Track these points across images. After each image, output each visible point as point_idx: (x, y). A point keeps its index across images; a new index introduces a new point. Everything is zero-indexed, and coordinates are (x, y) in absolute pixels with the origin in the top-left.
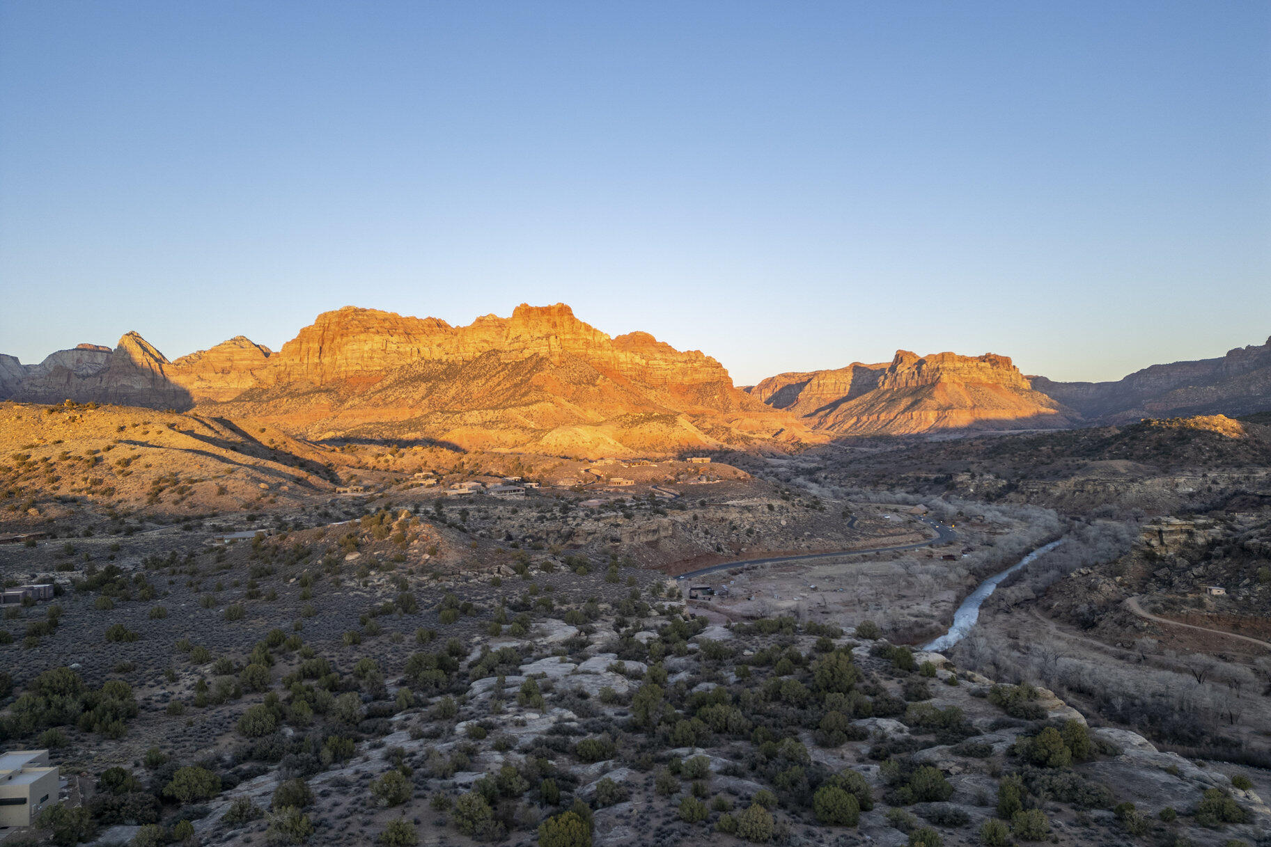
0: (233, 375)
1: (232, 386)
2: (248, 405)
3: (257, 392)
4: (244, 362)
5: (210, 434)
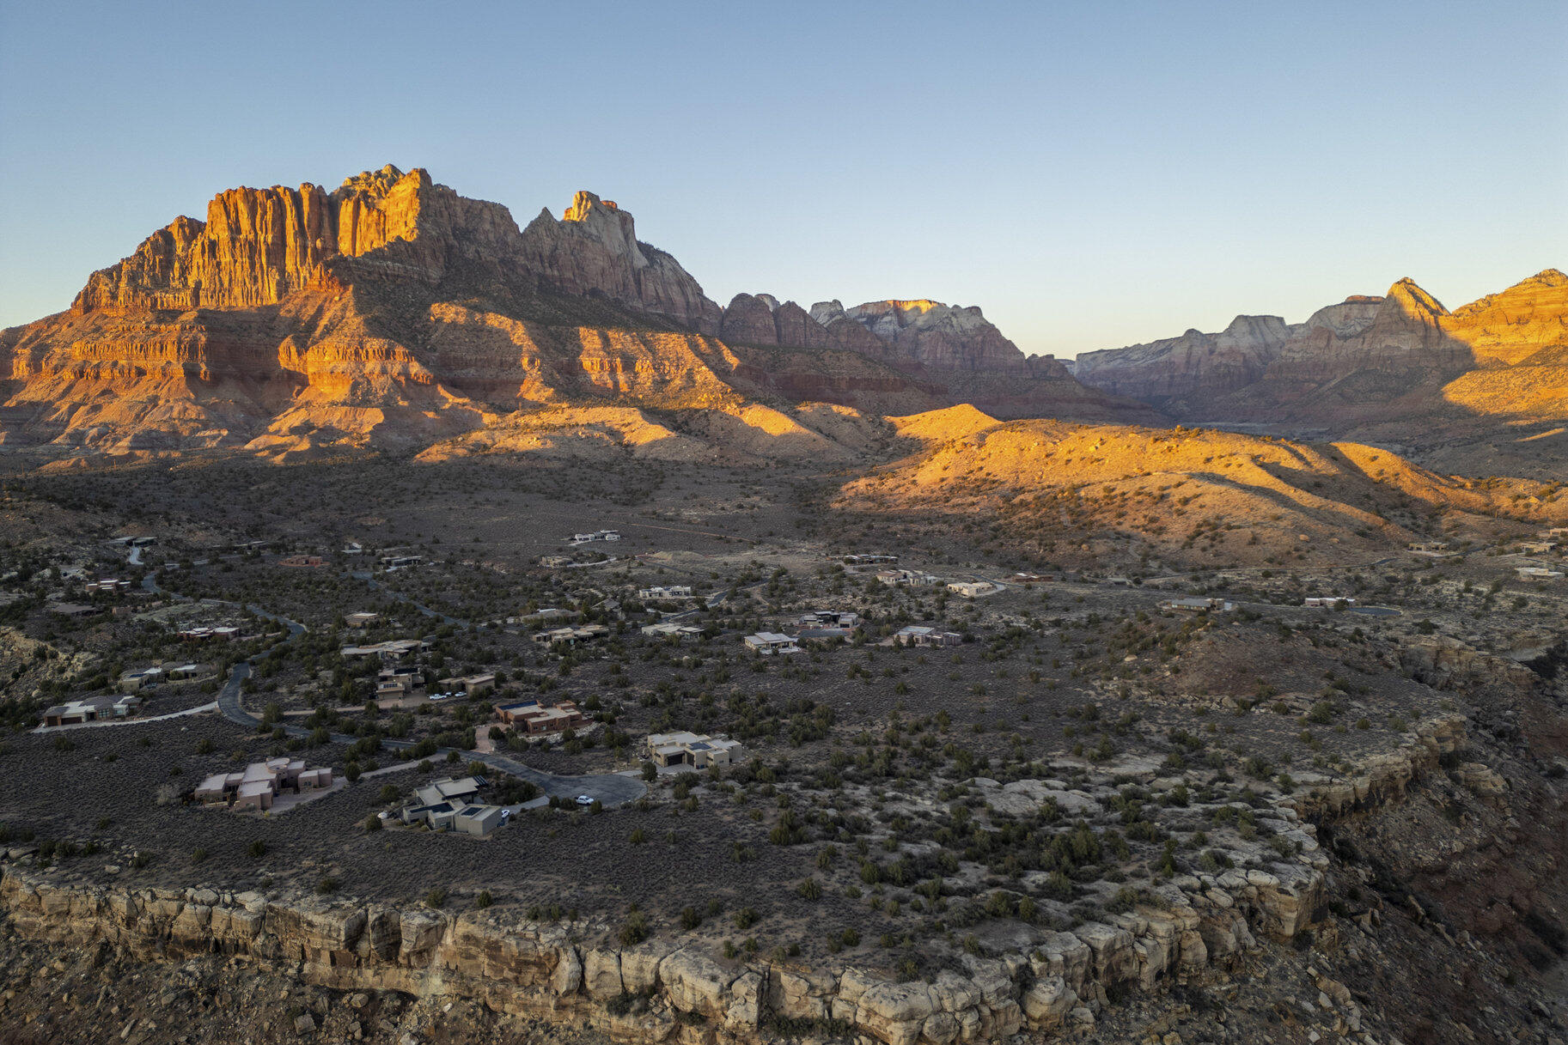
0: (1532, 325)
1: (1530, 340)
2: (1537, 371)
3: (1554, 351)
4: (1552, 306)
5: (1295, 465)
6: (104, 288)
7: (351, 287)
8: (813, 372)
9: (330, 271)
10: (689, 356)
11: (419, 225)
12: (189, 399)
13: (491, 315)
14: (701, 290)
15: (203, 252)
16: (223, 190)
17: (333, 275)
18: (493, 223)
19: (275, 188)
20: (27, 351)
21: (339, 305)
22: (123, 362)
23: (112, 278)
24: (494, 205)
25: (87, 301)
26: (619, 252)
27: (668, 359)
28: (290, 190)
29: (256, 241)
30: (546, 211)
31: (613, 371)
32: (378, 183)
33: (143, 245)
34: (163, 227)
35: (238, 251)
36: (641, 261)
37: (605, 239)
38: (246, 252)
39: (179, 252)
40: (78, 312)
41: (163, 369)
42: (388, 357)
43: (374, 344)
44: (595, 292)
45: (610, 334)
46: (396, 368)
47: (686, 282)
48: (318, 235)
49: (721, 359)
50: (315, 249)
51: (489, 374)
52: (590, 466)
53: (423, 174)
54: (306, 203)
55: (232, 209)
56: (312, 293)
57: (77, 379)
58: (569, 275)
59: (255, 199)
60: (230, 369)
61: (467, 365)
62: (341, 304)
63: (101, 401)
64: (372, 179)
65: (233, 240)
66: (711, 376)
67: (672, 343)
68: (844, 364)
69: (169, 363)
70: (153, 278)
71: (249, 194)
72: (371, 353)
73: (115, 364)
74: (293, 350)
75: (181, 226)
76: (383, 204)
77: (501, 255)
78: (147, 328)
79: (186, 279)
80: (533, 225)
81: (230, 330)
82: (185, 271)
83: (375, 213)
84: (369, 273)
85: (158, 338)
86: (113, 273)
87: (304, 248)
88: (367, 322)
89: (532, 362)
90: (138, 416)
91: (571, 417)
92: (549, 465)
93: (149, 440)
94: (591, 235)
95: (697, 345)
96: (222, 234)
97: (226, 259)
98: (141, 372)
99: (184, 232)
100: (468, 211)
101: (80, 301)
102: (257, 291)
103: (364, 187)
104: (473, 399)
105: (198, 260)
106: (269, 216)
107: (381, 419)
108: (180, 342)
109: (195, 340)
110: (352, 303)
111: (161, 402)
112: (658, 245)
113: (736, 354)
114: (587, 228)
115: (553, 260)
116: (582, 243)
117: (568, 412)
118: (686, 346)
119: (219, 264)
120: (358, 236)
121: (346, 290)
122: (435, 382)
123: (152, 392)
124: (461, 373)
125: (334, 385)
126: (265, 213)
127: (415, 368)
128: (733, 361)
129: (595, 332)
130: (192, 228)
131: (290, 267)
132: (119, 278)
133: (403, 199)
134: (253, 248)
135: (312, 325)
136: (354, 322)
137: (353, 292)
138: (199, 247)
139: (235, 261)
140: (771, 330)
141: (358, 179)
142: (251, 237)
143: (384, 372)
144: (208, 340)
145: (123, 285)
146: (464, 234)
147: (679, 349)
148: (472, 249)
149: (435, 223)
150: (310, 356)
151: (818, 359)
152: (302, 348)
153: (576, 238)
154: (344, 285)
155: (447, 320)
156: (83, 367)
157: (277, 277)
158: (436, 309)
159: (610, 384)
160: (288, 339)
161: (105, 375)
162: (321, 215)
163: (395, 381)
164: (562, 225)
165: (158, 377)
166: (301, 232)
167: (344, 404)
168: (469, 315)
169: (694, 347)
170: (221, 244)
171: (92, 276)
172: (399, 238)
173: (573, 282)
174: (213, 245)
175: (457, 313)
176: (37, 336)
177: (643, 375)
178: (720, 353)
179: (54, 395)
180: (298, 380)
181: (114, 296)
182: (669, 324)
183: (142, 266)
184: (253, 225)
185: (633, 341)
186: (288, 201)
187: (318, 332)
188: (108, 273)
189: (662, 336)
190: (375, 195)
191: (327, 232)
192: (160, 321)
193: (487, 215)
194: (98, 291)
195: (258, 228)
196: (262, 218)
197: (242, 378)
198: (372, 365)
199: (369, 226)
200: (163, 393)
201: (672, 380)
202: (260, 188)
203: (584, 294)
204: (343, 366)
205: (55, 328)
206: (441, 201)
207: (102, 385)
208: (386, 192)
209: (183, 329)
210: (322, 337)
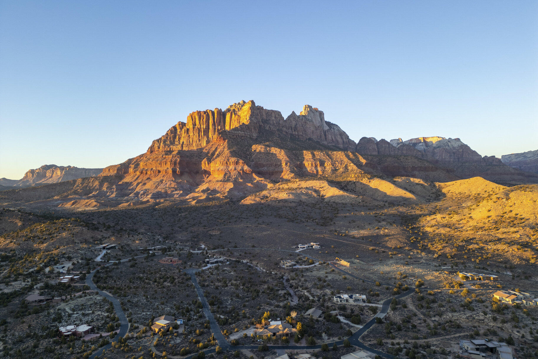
6: (156, 146)
7: (227, 141)
8: (396, 164)
9: (220, 135)
10: (346, 160)
11: (250, 119)
12: (172, 180)
13: (273, 148)
14: (348, 136)
15: (185, 132)
16: (191, 113)
17: (221, 137)
18: (275, 117)
19: (207, 110)
20: (133, 166)
21: (222, 147)
22: (154, 168)
23: (159, 142)
24: (276, 111)
25: (151, 150)
26: (319, 125)
27: (337, 161)
28: (211, 111)
29: (200, 128)
30: (293, 112)
31: (316, 166)
32: (238, 107)
33: (168, 131)
34: (174, 125)
35: (195, 131)
36: (326, 128)
37: (314, 121)
38: (197, 132)
39: (178, 133)
40: (149, 153)
41: (166, 170)
42: (237, 164)
43: (233, 159)
44: (310, 139)
45: (315, 153)
46: (239, 168)
47: (343, 134)
48: (219, 125)
49: (359, 161)
50: (218, 129)
51: (271, 169)
52: (307, 205)
53: (253, 102)
54: (216, 114)
55: (194, 118)
56: (215, 143)
57: (140, 174)
58: (301, 133)
59: (201, 114)
60: (187, 170)
61: (264, 166)
62: (223, 147)
63: (146, 181)
64: (237, 105)
65: (194, 128)
66: (355, 167)
67: (339, 155)
68: (409, 161)
69: (168, 168)
70: (170, 141)
71: (199, 113)
72: (231, 163)
73: (152, 169)
74: (206, 162)
75: (179, 125)
76: (239, 113)
77: (278, 128)
78: (162, 157)
79: (180, 141)
80: (289, 117)
81: (187, 157)
82: (179, 139)
83: (237, 116)
84: (233, 136)
85: (165, 160)
86: (159, 141)
87: (215, 129)
88: (231, 152)
89: (286, 164)
90: (156, 186)
91: (300, 185)
92: (290, 205)
93: (157, 195)
94: (309, 119)
95: (349, 156)
96: (190, 126)
97: (191, 134)
98: (159, 172)
99: (180, 126)
100: (267, 114)
101: (149, 150)
102: (200, 144)
103: (234, 108)
104: (265, 178)
105: (183, 135)
106: (205, 120)
107: (232, 186)
108: (171, 161)
109: (176, 160)
110: (226, 146)
111: (164, 182)
112: (332, 122)
113: (364, 158)
114: (307, 117)
115: (296, 129)
116: (306, 122)
117: (299, 183)
118: (344, 156)
119: (189, 136)
120: (231, 124)
121: (225, 141)
122: (252, 172)
123: (162, 178)
124: (261, 169)
125: (219, 174)
126: (203, 118)
127: (246, 168)
128: (363, 161)
129: (310, 152)
130: (183, 125)
131: (210, 136)
132: (161, 142)
133: (246, 111)
134: (199, 130)
135: (213, 154)
136: (227, 152)
137: (227, 142)
138: (184, 131)
139: (194, 135)
140: (375, 150)
141: (232, 105)
142: (199, 127)
143: (235, 169)
144: (180, 160)
145: (161, 144)
146: (266, 122)
147: (342, 157)
148: (268, 126)
149: (256, 118)
150: (212, 164)
151: (398, 159)
152: (209, 161)
153: (303, 121)
154: (224, 140)
155: (257, 151)
156: (142, 170)
157: (206, 139)
158: (254, 147)
159: (315, 172)
160: (205, 159)
161: (149, 173)
162: (220, 118)
163: (239, 173)
164: (299, 117)
165: (164, 173)
166: (214, 124)
167: (221, 181)
168: (265, 148)
169: (348, 156)
170: (190, 129)
171: (153, 141)
172: (243, 123)
173: (302, 136)
174: (188, 130)
175: (261, 148)
176: (137, 161)
177: (328, 167)
178: (358, 158)
179: (133, 180)
180: (208, 173)
181: (159, 148)
182: (338, 149)
183: (167, 138)
184: (200, 123)
185: (324, 155)
186: (210, 114)
187: (215, 156)
188: (158, 140)
189: (335, 152)
190: (237, 110)
191: (222, 124)
192: (166, 154)
193: (273, 115)
194: (154, 147)
195: (201, 124)
196: (202, 120)
197: (190, 173)
198: (232, 167)
199: (235, 121)
200: (165, 178)
201: (339, 169)
202: (202, 111)
203: (306, 140)
204: (222, 167)
205: (142, 158)
206: (258, 111)
207: (148, 176)
208: (241, 109)
209: (173, 157)
210: (216, 158)
